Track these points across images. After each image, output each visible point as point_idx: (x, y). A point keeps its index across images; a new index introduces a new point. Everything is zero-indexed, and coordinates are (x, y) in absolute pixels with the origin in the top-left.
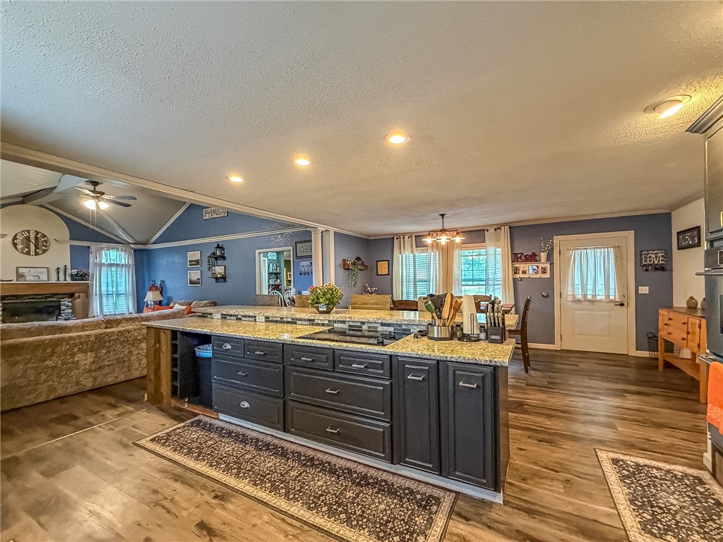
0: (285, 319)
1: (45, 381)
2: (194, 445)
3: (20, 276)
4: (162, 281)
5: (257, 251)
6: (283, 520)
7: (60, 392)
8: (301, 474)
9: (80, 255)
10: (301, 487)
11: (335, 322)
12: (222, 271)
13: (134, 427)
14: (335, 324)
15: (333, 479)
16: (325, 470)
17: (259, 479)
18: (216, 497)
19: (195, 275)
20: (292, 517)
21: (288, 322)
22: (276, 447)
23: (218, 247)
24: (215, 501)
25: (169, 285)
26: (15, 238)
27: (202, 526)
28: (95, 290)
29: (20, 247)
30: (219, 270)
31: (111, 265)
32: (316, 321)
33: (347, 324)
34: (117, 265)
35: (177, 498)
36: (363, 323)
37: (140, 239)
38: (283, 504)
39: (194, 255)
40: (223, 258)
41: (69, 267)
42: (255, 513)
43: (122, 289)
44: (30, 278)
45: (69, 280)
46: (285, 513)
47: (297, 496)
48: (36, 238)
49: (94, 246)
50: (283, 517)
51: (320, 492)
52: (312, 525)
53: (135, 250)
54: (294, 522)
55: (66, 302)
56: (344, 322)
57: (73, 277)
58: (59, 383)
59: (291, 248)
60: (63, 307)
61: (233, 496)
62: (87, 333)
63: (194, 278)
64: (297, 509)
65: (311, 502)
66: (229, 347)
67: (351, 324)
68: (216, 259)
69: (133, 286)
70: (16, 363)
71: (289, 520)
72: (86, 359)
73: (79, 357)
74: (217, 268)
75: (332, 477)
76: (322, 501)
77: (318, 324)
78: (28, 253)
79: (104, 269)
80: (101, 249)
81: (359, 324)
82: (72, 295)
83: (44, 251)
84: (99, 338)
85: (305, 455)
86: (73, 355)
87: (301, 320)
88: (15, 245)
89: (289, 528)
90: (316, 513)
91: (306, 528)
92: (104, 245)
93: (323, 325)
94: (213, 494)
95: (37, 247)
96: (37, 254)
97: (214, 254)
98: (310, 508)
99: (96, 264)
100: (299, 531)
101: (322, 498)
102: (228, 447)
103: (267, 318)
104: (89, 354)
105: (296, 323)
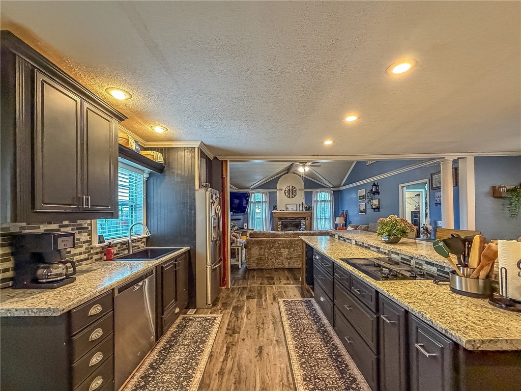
0: (364, 244)
1: (271, 259)
2: (296, 312)
3: (287, 208)
4: (346, 211)
5: (400, 186)
6: (288, 373)
7: (276, 266)
8: (322, 359)
9: (308, 196)
10: (314, 366)
11: (392, 252)
12: (377, 203)
13: (284, 292)
14: (392, 255)
15: (337, 376)
16: (339, 368)
17: (301, 346)
18: (277, 341)
19: (362, 206)
20: (292, 375)
21: (366, 247)
22: (328, 335)
23: (374, 185)
24: (275, 342)
25: (350, 213)
26: (285, 191)
27: (261, 348)
28: (315, 216)
29: (287, 194)
30: (375, 202)
31: (322, 201)
32: (381, 250)
33: (400, 256)
34: (325, 201)
35: (266, 331)
36: (412, 258)
37: (335, 184)
38: (296, 366)
39: (362, 192)
40: (378, 193)
41: (304, 203)
42: (281, 359)
43: (327, 215)
44: (290, 210)
45: (304, 211)
46: (292, 370)
47: (306, 368)
48: (292, 189)
49: (314, 191)
50: (290, 372)
51: (320, 376)
52: (296, 387)
53: (334, 191)
54: (291, 379)
55: (303, 222)
56: (398, 254)
57: (306, 208)
58: (276, 261)
59: (427, 180)
60: (302, 224)
61: (283, 345)
62: (285, 239)
63: (362, 209)
64: (299, 374)
65: (309, 377)
66: (317, 257)
67: (403, 257)
68: (374, 193)
69: (333, 213)
70: (262, 248)
71: (290, 375)
72: (285, 252)
73: (282, 250)
74: (374, 201)
75: (338, 375)
76: (315, 382)
77: (381, 252)
78: (289, 197)
79: (319, 203)
80: (317, 192)
81: (408, 258)
82: (304, 218)
83: (295, 196)
84: (290, 242)
85: (338, 351)
86: (280, 249)
87: (372, 246)
88: (285, 193)
89: (285, 379)
90: (305, 385)
91: (292, 386)
92: (319, 190)
93: (385, 253)
94: (277, 339)
95: (292, 194)
96: (292, 197)
97: (372, 190)
98: (304, 379)
99: (315, 201)
100: (287, 384)
101: (317, 380)
102: (307, 322)
103: (356, 241)
104: (286, 250)
105: (370, 249)
